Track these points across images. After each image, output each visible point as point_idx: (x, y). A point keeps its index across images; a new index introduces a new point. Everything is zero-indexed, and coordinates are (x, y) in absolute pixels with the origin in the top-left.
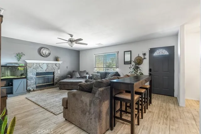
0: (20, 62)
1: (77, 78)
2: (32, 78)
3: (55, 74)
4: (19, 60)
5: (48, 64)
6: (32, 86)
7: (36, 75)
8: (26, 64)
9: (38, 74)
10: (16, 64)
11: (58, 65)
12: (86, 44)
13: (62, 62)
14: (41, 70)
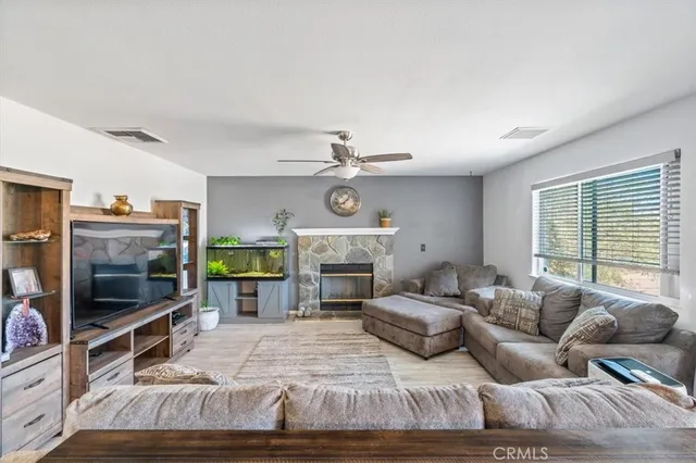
0: (284, 234)
1: (446, 296)
2: (310, 279)
3: (375, 273)
4: (281, 230)
5: (354, 236)
6: (310, 302)
7: (322, 272)
8: (296, 238)
9: (325, 269)
10: (276, 239)
11: (384, 241)
12: (409, 157)
13: (397, 229)
14: (331, 257)
